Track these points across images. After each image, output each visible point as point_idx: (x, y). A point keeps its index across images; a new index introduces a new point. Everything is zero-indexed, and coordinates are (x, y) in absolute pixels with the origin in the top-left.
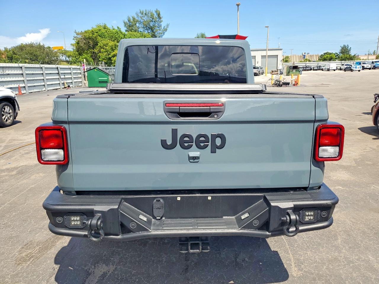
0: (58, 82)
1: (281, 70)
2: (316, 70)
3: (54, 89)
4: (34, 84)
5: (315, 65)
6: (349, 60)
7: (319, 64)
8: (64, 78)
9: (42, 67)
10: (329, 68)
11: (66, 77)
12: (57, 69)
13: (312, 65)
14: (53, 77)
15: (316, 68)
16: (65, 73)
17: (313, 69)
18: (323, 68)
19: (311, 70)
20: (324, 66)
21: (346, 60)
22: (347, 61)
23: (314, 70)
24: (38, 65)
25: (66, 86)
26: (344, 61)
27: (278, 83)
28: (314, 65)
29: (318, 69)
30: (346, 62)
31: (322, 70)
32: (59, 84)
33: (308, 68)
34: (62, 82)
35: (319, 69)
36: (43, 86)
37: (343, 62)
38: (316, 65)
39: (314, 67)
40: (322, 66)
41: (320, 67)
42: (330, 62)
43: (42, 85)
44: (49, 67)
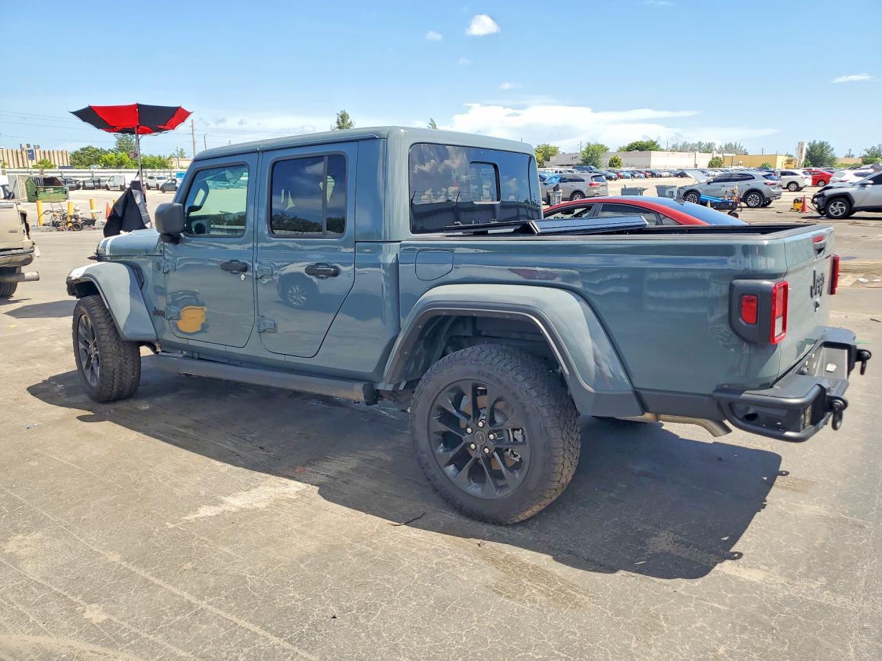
1: (6, 187)
2: (92, 188)
5: (85, 177)
6: (161, 168)
7: (95, 175)
10: (123, 184)
13: (79, 177)
15: (91, 184)
17: (84, 186)
18: (107, 183)
19: (78, 187)
20: (109, 181)
21: (154, 168)
22: (158, 170)
23: (85, 188)
26: (151, 170)
27: (73, 220)
28: (83, 177)
29: (96, 186)
30: (155, 172)
31: (107, 188)
33: (71, 182)
35: (99, 187)
37: (149, 172)
38: (88, 177)
39: (84, 182)
40: (104, 178)
41: (99, 181)
42: (119, 170)
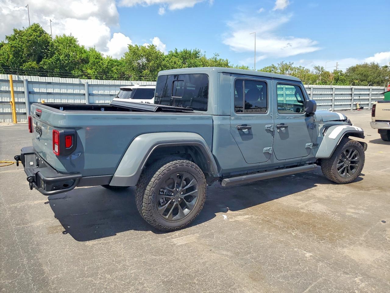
0: (349, 103)
3: (342, 110)
4: (320, 103)
8: (358, 99)
9: (332, 88)
11: (361, 98)
12: (351, 90)
14: (344, 98)
16: (360, 94)
24: (329, 86)
25: (358, 107)
32: (351, 105)
34: (354, 103)
36: (331, 106)
43: (328, 105)
44: (341, 88)
